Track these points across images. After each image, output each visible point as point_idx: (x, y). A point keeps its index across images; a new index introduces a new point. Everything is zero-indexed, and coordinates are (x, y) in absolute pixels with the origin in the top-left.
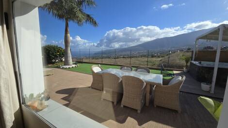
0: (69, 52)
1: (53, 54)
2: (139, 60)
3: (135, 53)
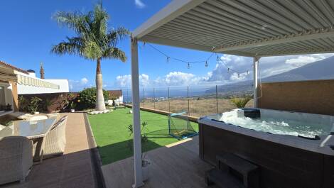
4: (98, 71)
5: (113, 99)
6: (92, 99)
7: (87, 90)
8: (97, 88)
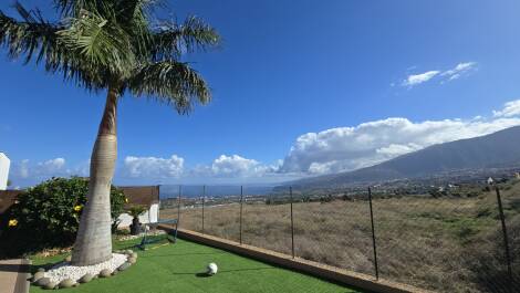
0: (103, 200)
1: (53, 212)
2: (393, 209)
3: (377, 186)
4: (105, 126)
5: (135, 213)
6: (67, 217)
7: (51, 186)
8: (93, 181)
